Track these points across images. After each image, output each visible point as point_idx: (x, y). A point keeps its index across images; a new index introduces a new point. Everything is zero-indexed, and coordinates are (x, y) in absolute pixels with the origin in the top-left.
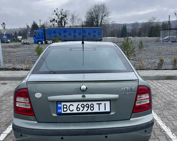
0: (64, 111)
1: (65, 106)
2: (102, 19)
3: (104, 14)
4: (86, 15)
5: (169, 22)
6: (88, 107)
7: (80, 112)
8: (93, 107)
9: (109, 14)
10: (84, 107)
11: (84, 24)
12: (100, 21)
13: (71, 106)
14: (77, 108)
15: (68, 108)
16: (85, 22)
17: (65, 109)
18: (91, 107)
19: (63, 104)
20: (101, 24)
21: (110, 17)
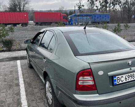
0: (118, 82)
1: (118, 79)
2: (24, 6)
3: (25, 2)
4: (9, 2)
5: (75, 11)
6: (131, 77)
7: (127, 81)
8: (134, 76)
9: (30, 2)
10: (129, 77)
11: (7, 9)
12: (22, 7)
13: (122, 77)
14: (126, 78)
15: (120, 79)
16: (8, 8)
17: (119, 81)
18: (133, 76)
19: (117, 77)
20: (23, 10)
21: (30, 5)
